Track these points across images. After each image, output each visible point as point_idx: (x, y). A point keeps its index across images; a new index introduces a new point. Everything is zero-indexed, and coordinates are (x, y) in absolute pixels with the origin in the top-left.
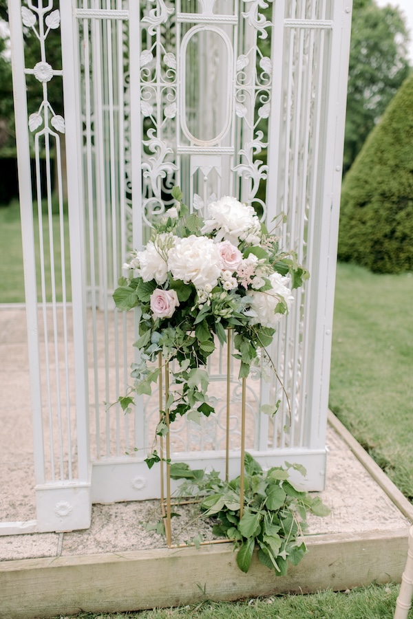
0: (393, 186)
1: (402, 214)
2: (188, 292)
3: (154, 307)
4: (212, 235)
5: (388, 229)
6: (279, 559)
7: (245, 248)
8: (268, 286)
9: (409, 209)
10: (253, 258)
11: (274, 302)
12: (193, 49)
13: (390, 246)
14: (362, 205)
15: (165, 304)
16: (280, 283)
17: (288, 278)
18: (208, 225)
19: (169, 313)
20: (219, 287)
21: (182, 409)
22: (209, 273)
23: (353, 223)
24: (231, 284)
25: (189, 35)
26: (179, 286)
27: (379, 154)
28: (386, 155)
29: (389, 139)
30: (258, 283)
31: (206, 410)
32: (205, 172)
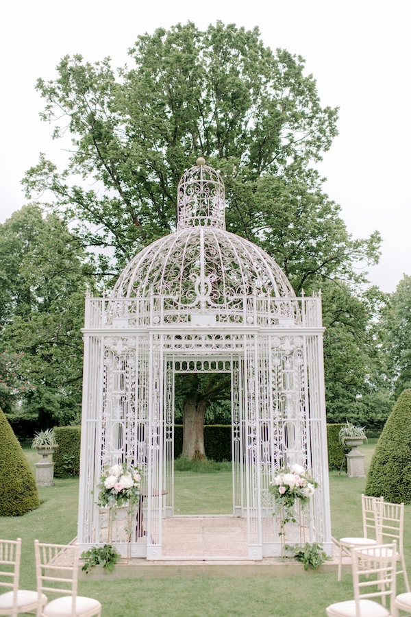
0: (399, 453)
1: (405, 469)
2: (288, 487)
3: (280, 491)
4: (293, 473)
5: (398, 478)
6: (316, 564)
7: (301, 477)
8: (307, 486)
9: (409, 466)
10: (303, 479)
11: (308, 490)
12: (286, 428)
13: (401, 488)
14: (384, 464)
15: (282, 490)
16: (311, 486)
17: (313, 485)
18: (292, 471)
19: (283, 492)
20: (295, 486)
21: (287, 520)
22: (292, 482)
23: (380, 474)
24: (298, 485)
25: (285, 424)
26: (286, 486)
27: (390, 434)
28: (394, 435)
29: (395, 426)
30: (304, 485)
31: (294, 521)
32: (291, 457)
